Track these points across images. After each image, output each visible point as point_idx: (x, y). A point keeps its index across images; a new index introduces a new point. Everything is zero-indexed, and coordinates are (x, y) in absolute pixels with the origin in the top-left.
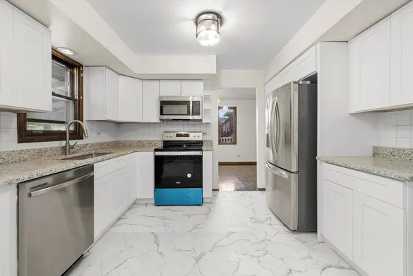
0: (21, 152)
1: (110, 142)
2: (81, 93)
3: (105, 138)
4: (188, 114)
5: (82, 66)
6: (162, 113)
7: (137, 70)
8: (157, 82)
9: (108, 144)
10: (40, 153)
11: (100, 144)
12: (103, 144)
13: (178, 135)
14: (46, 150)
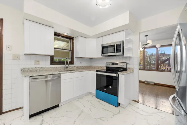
0: (51, 67)
1: (86, 66)
2: (73, 48)
3: (84, 64)
4: (114, 52)
5: (74, 38)
6: (103, 53)
7: (91, 34)
8: (101, 38)
9: (85, 67)
10: (57, 68)
11: (81, 66)
12: (82, 66)
13: (113, 64)
14: (59, 68)
